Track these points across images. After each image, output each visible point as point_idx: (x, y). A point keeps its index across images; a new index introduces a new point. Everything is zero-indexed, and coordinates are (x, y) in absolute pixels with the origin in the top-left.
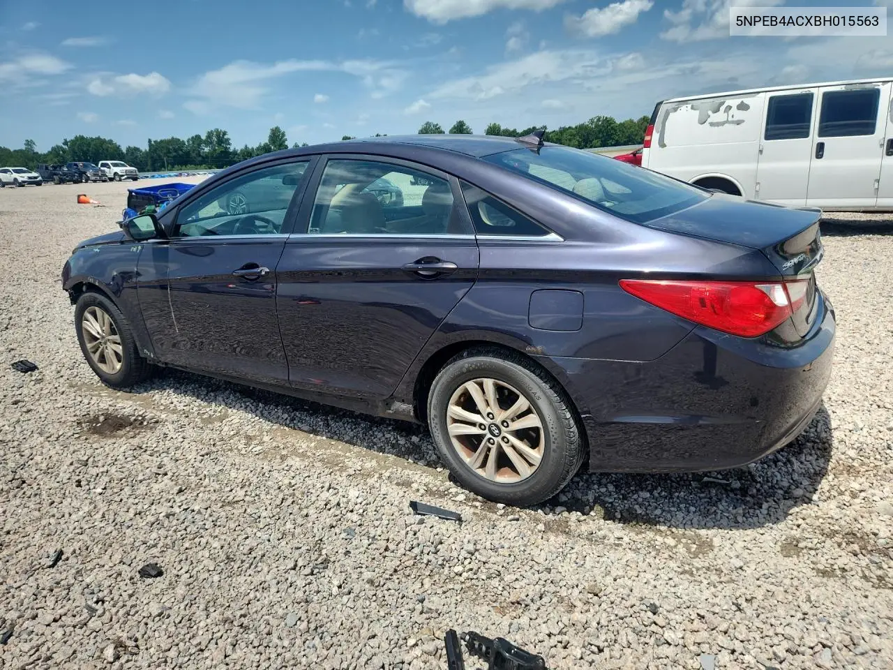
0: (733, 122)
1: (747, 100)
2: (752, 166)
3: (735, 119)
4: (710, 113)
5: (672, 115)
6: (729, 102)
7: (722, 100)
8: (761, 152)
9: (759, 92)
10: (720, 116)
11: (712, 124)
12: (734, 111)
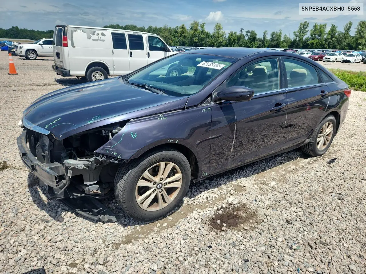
0: (101, 40)
1: (104, 32)
2: (111, 58)
3: (101, 39)
4: (91, 35)
5: (74, 33)
6: (97, 32)
7: (94, 30)
8: (113, 53)
9: (107, 30)
10: (95, 37)
11: (93, 40)
12: (100, 35)
